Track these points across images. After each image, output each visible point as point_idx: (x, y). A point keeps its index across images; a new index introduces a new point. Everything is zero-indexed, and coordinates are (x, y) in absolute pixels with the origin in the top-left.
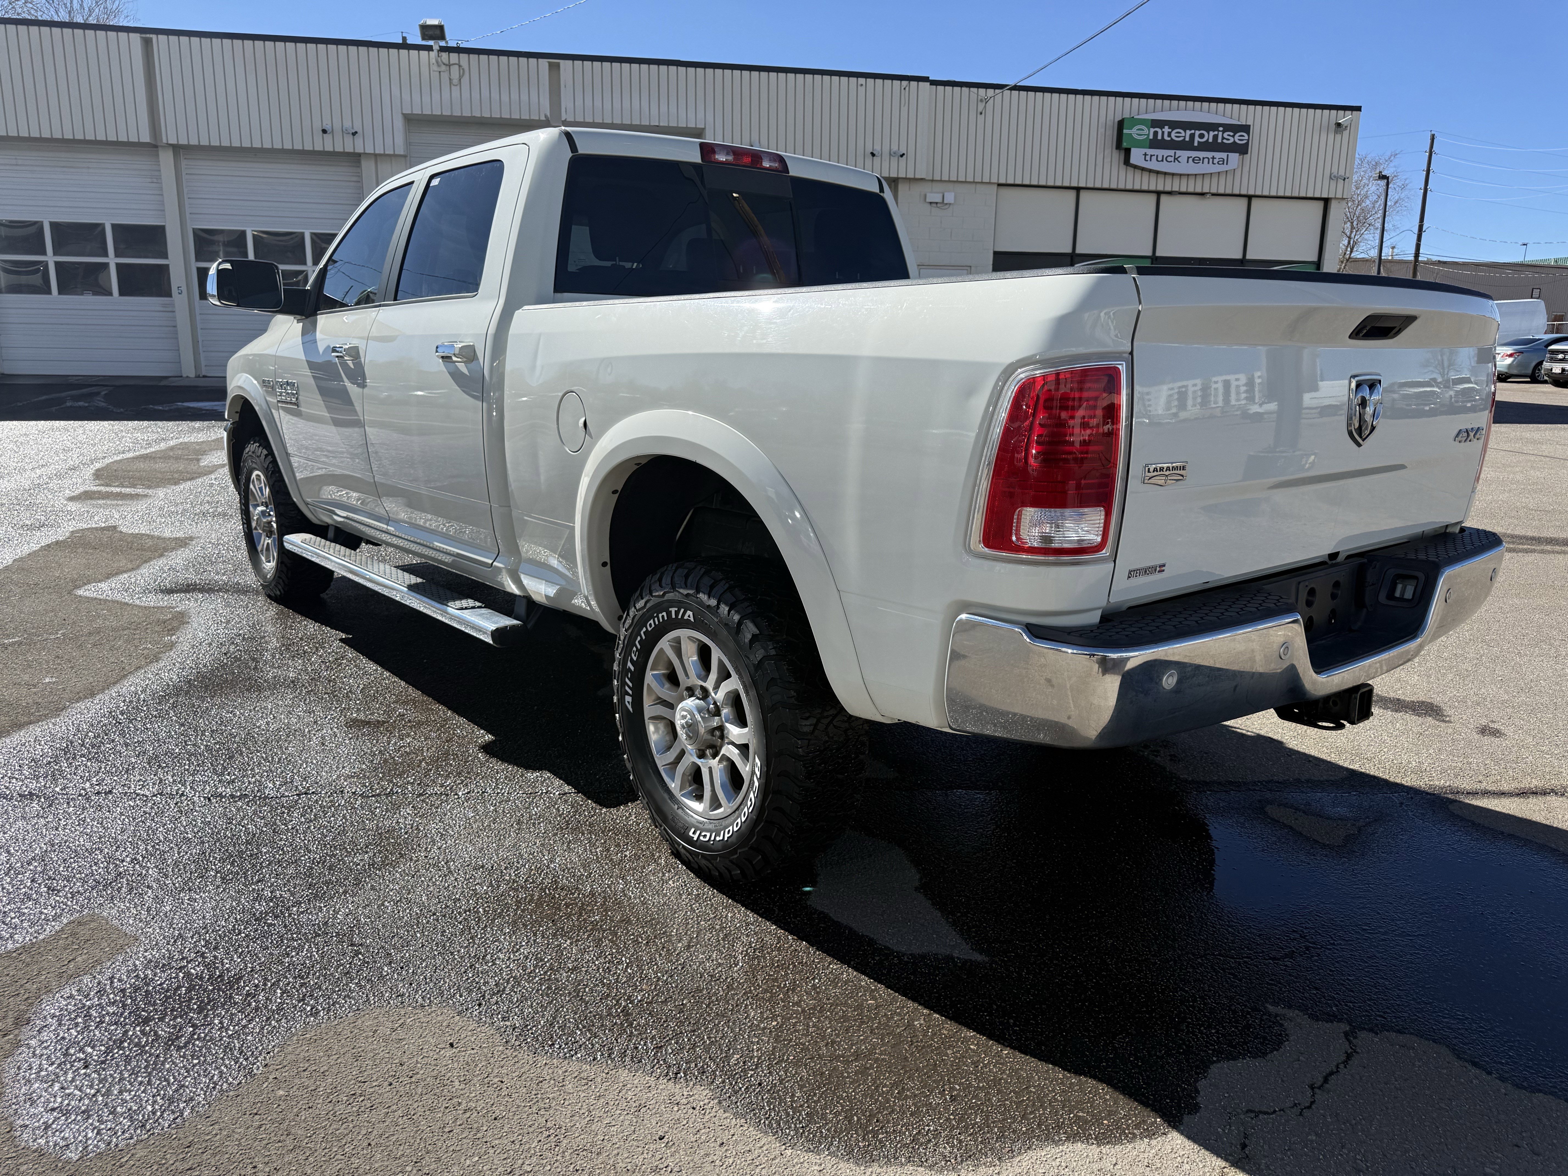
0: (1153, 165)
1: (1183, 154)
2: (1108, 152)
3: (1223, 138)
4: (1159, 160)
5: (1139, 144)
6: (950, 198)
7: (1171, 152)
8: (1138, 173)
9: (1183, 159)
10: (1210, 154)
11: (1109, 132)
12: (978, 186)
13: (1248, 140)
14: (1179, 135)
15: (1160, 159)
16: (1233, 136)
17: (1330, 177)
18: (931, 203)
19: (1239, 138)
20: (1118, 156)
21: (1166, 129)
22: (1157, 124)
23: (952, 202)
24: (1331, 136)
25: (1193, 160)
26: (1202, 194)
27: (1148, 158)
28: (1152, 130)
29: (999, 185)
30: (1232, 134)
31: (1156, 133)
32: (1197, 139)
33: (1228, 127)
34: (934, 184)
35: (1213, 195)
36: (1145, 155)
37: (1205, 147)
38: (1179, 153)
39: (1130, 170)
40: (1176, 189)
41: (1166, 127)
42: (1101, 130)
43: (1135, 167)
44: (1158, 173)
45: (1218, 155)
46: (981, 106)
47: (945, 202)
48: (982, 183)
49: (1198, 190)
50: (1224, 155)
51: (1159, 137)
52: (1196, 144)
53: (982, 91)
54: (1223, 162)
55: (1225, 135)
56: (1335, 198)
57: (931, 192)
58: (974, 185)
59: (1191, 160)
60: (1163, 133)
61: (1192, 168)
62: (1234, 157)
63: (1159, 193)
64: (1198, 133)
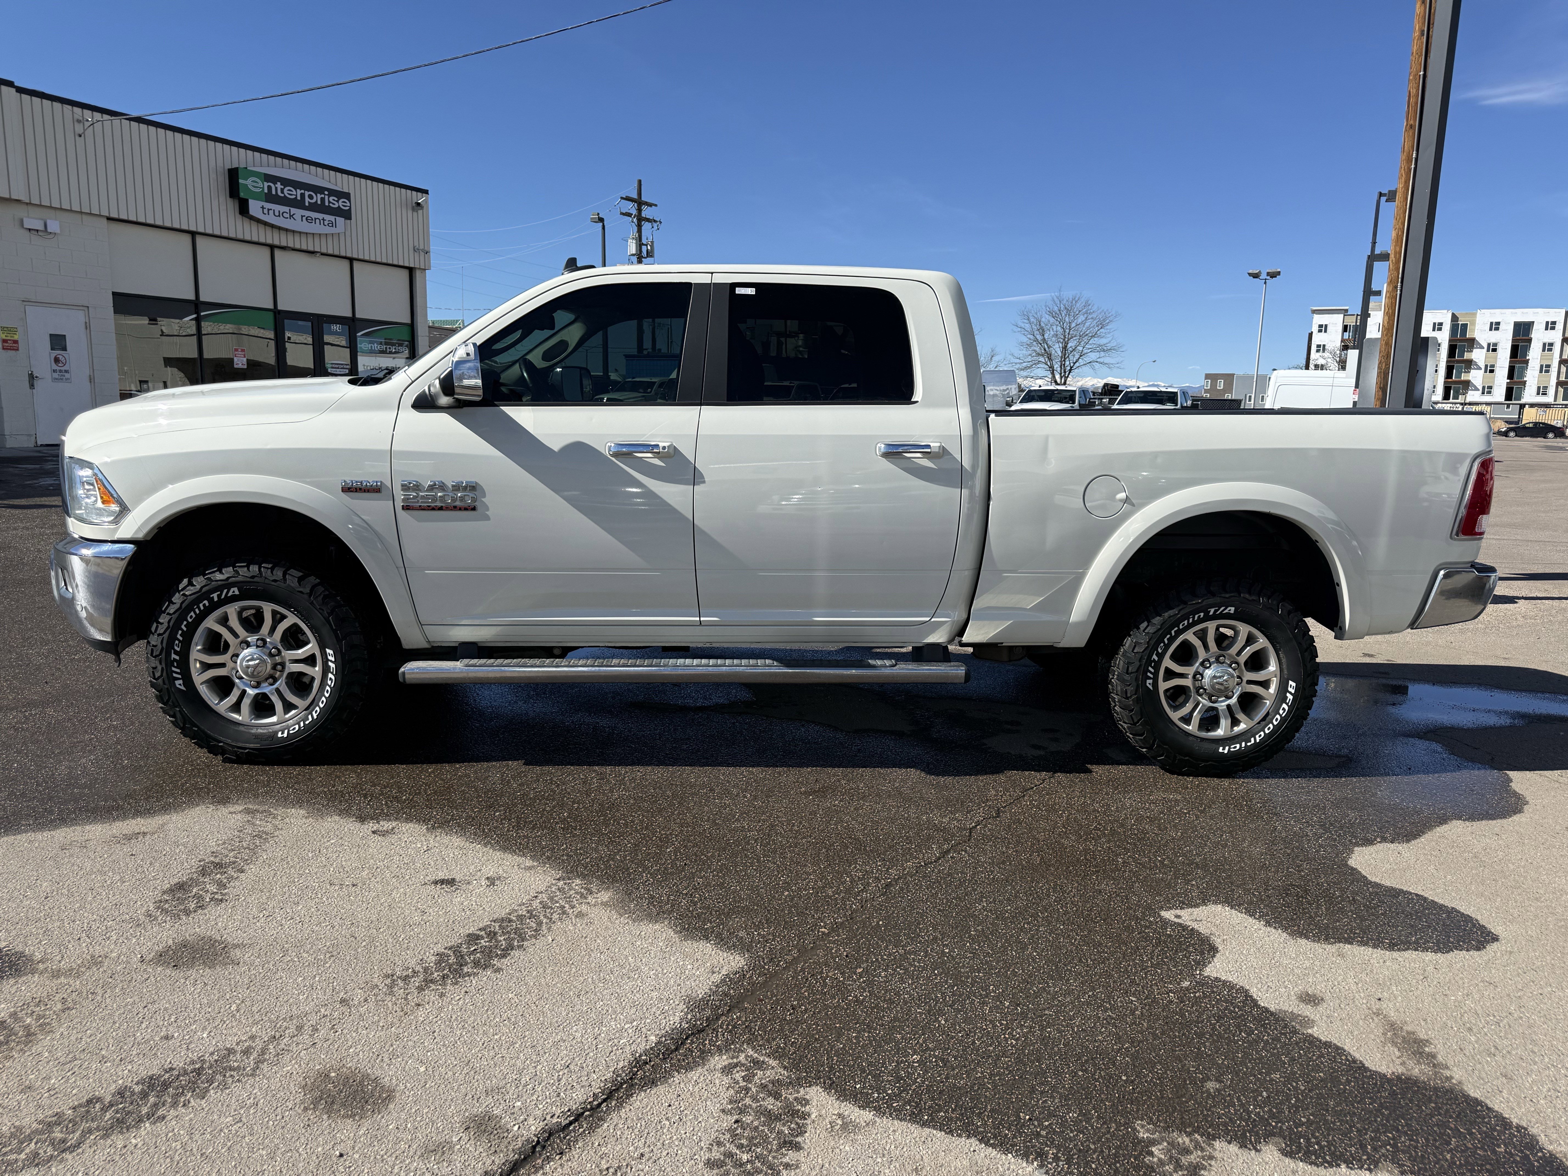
0: (270, 219)
1: (298, 212)
2: (222, 199)
3: (329, 202)
4: (274, 213)
5: (257, 197)
6: (54, 226)
7: (286, 209)
8: (254, 224)
9: (298, 217)
10: (320, 216)
11: (221, 179)
12: (84, 216)
13: (350, 207)
14: (291, 193)
15: (277, 214)
16: (338, 201)
17: (414, 250)
18: (30, 230)
19: (341, 203)
20: (232, 206)
21: (279, 185)
22: (268, 178)
23: (58, 231)
24: (410, 212)
25: (307, 219)
26: (312, 253)
27: (266, 211)
28: (266, 184)
29: (109, 219)
30: (336, 199)
31: (269, 188)
32: (307, 199)
33: (332, 192)
34: (30, 207)
35: (323, 254)
36: (263, 208)
37: (313, 207)
38: (293, 210)
39: (247, 221)
40: (291, 245)
41: (279, 183)
42: (213, 176)
43: (253, 218)
44: (273, 226)
45: (329, 218)
46: (79, 129)
47: (49, 230)
48: (91, 214)
49: (311, 248)
50: (332, 218)
51: (274, 192)
52: (307, 204)
53: (77, 110)
54: (332, 224)
55: (331, 199)
56: (420, 269)
57: (28, 217)
58: (79, 216)
59: (304, 218)
60: (276, 188)
61: (304, 227)
62: (340, 221)
63: (272, 247)
64: (307, 193)
